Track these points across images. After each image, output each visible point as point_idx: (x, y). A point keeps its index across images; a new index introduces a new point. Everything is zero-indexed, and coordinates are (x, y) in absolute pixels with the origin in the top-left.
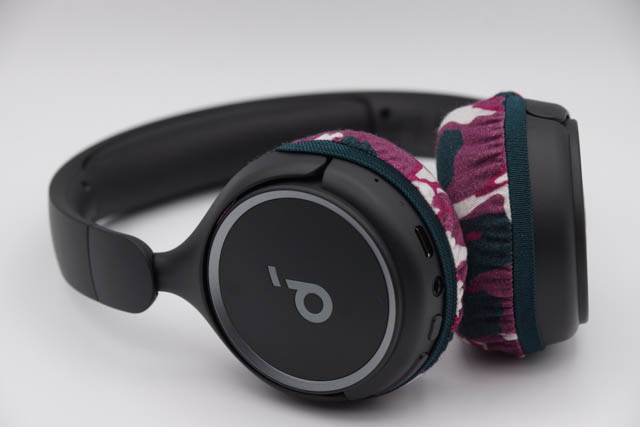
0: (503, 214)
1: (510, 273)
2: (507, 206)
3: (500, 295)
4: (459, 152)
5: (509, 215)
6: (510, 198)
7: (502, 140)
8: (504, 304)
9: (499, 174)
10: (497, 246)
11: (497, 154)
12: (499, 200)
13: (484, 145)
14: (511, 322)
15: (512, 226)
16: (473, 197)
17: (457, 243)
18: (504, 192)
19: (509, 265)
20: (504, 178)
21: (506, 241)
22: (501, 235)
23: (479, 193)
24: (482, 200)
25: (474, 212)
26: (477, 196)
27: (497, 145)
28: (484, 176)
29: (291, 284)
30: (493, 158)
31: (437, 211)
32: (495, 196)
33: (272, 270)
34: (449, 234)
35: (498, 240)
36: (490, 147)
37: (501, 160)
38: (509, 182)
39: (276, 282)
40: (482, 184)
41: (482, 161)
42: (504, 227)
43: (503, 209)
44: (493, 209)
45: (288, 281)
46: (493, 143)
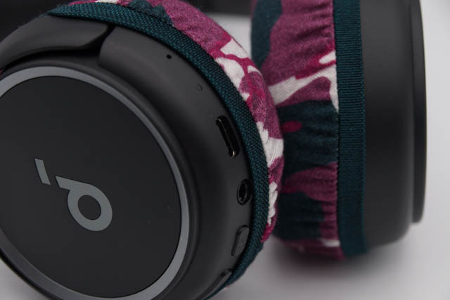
0: (328, 102)
1: (335, 173)
2: (334, 92)
3: (321, 198)
4: (278, 23)
5: (336, 103)
6: (338, 82)
7: (330, 10)
8: (325, 208)
9: (324, 51)
10: (319, 140)
11: (324, 27)
12: (325, 84)
13: (307, 15)
14: (332, 228)
15: (339, 116)
16: (293, 79)
17: (270, 135)
18: (331, 74)
19: (334, 164)
20: (331, 57)
21: (330, 134)
22: (325, 127)
23: (300, 75)
24: (303, 83)
25: (293, 97)
26: (298, 78)
27: (323, 16)
28: (307, 53)
29: (63, 183)
30: (318, 31)
31: (246, 96)
32: (319, 79)
33: (40, 164)
34: (260, 125)
35: (320, 133)
36: (315, 18)
37: (328, 35)
38: (337, 62)
39: (45, 179)
40: (304, 63)
41: (305, 35)
42: (330, 117)
43: (329, 95)
44: (317, 95)
45: (58, 178)
46: (318, 12)
